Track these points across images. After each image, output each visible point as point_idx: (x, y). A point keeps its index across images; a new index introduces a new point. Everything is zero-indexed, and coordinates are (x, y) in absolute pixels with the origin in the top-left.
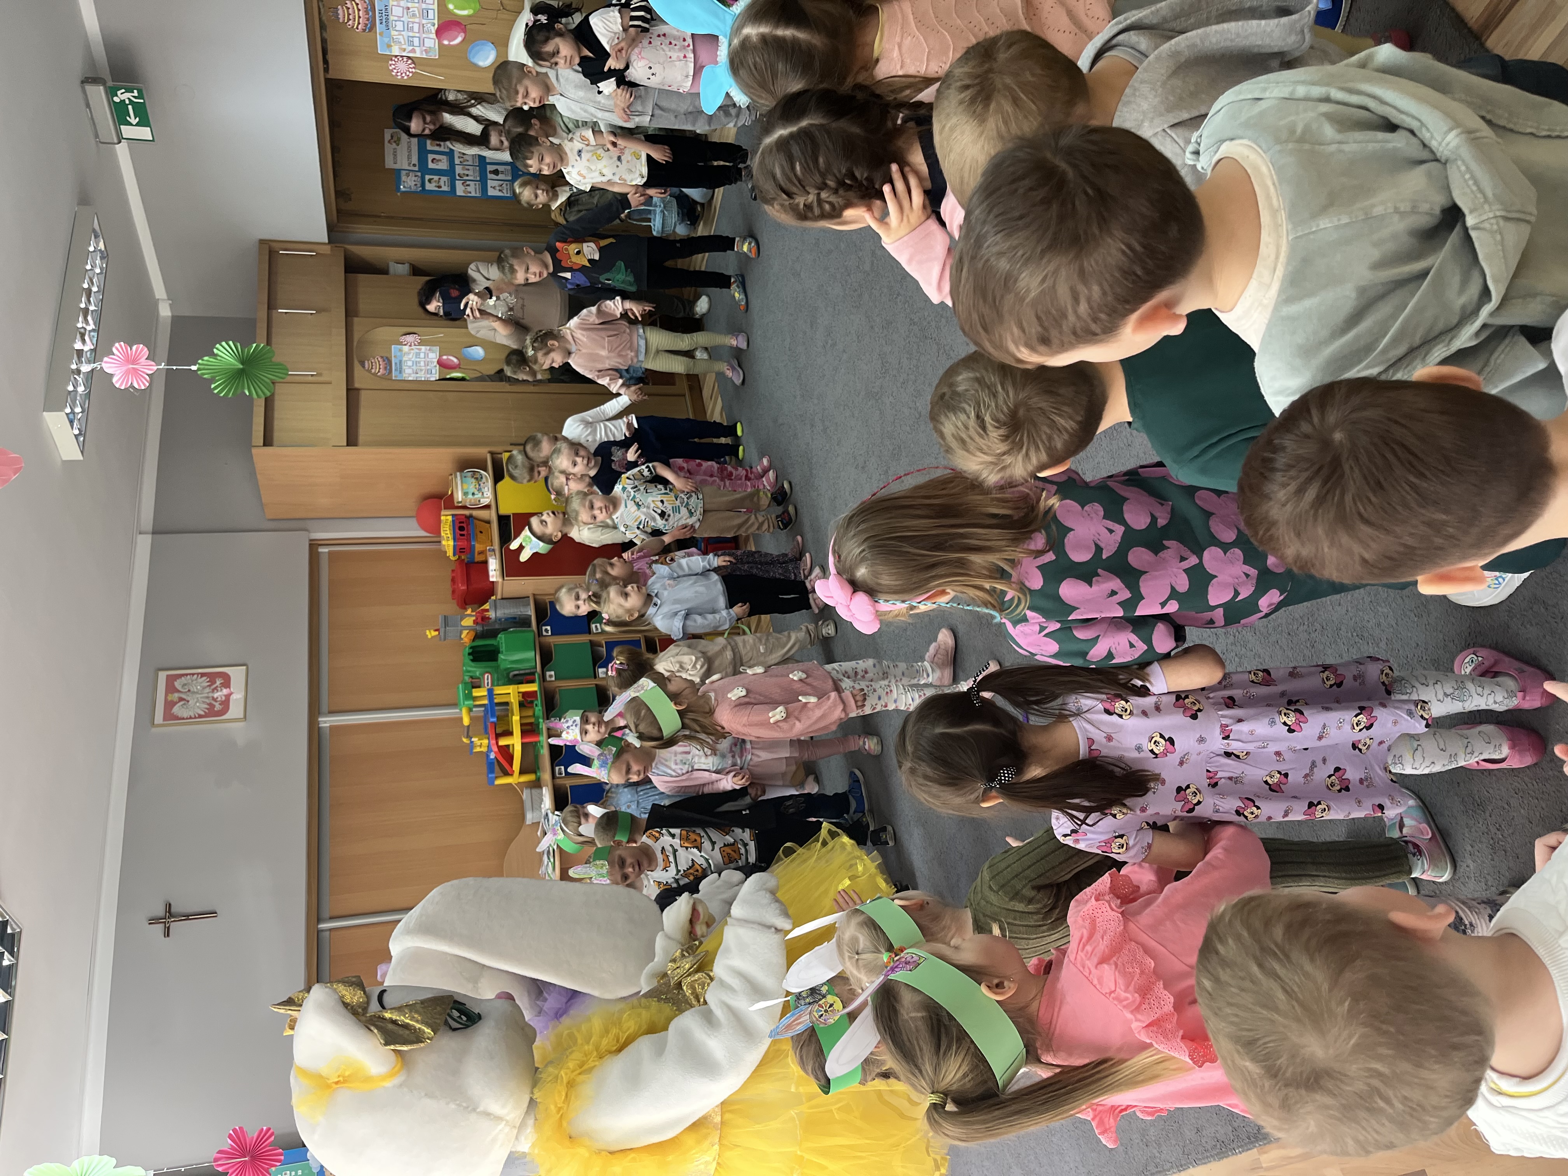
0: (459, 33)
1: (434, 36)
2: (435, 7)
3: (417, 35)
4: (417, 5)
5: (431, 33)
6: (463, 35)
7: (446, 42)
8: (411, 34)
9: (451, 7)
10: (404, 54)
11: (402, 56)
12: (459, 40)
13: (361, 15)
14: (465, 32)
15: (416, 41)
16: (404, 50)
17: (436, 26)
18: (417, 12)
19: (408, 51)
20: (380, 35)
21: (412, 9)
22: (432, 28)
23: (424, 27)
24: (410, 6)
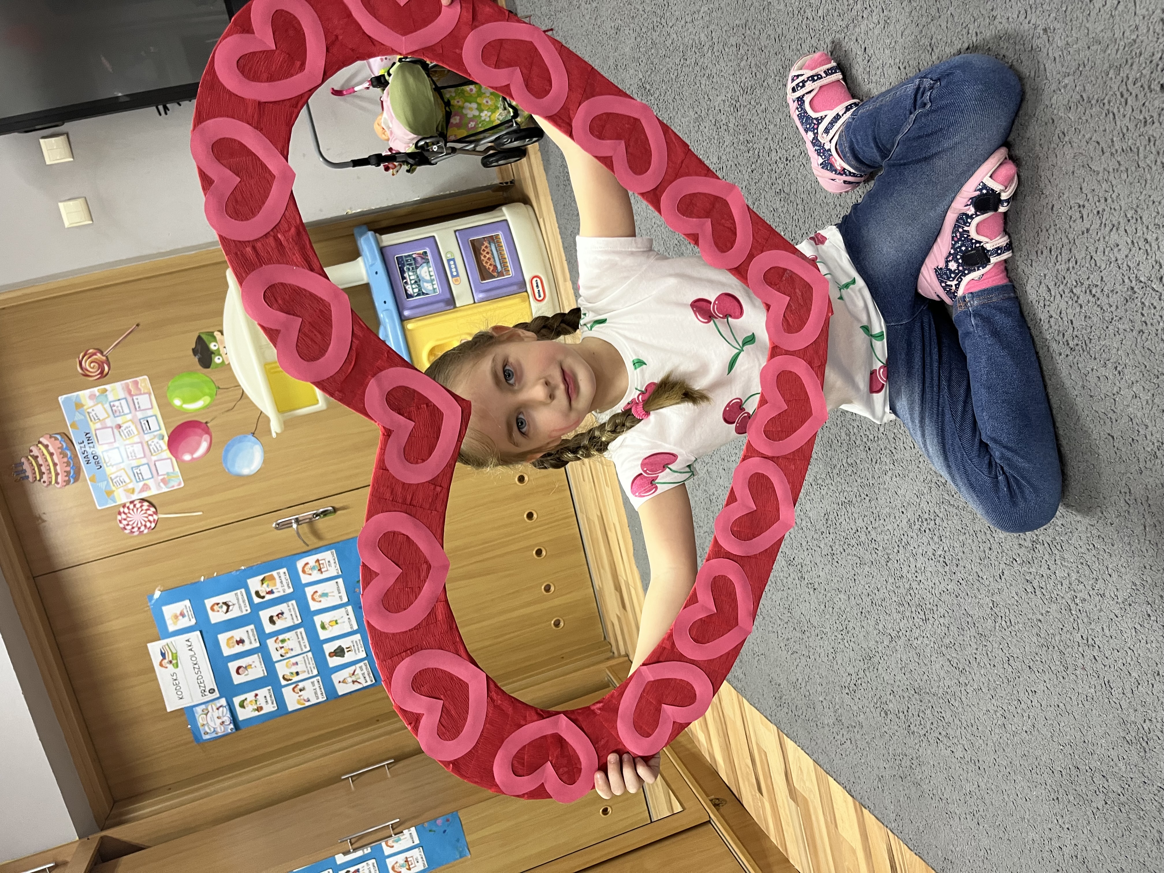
0: (202, 437)
1: (167, 454)
2: (156, 411)
3: (144, 461)
4: (129, 417)
5: (162, 451)
6: (206, 437)
7: (187, 457)
8: (135, 463)
9: (177, 402)
10: (134, 497)
11: (131, 502)
12: (204, 446)
13: (56, 461)
14: (208, 432)
15: (145, 470)
16: (133, 491)
17: (166, 438)
18: (133, 427)
19: (137, 490)
20: (90, 481)
21: (124, 426)
22: (161, 442)
23: (148, 445)
24: (120, 422)
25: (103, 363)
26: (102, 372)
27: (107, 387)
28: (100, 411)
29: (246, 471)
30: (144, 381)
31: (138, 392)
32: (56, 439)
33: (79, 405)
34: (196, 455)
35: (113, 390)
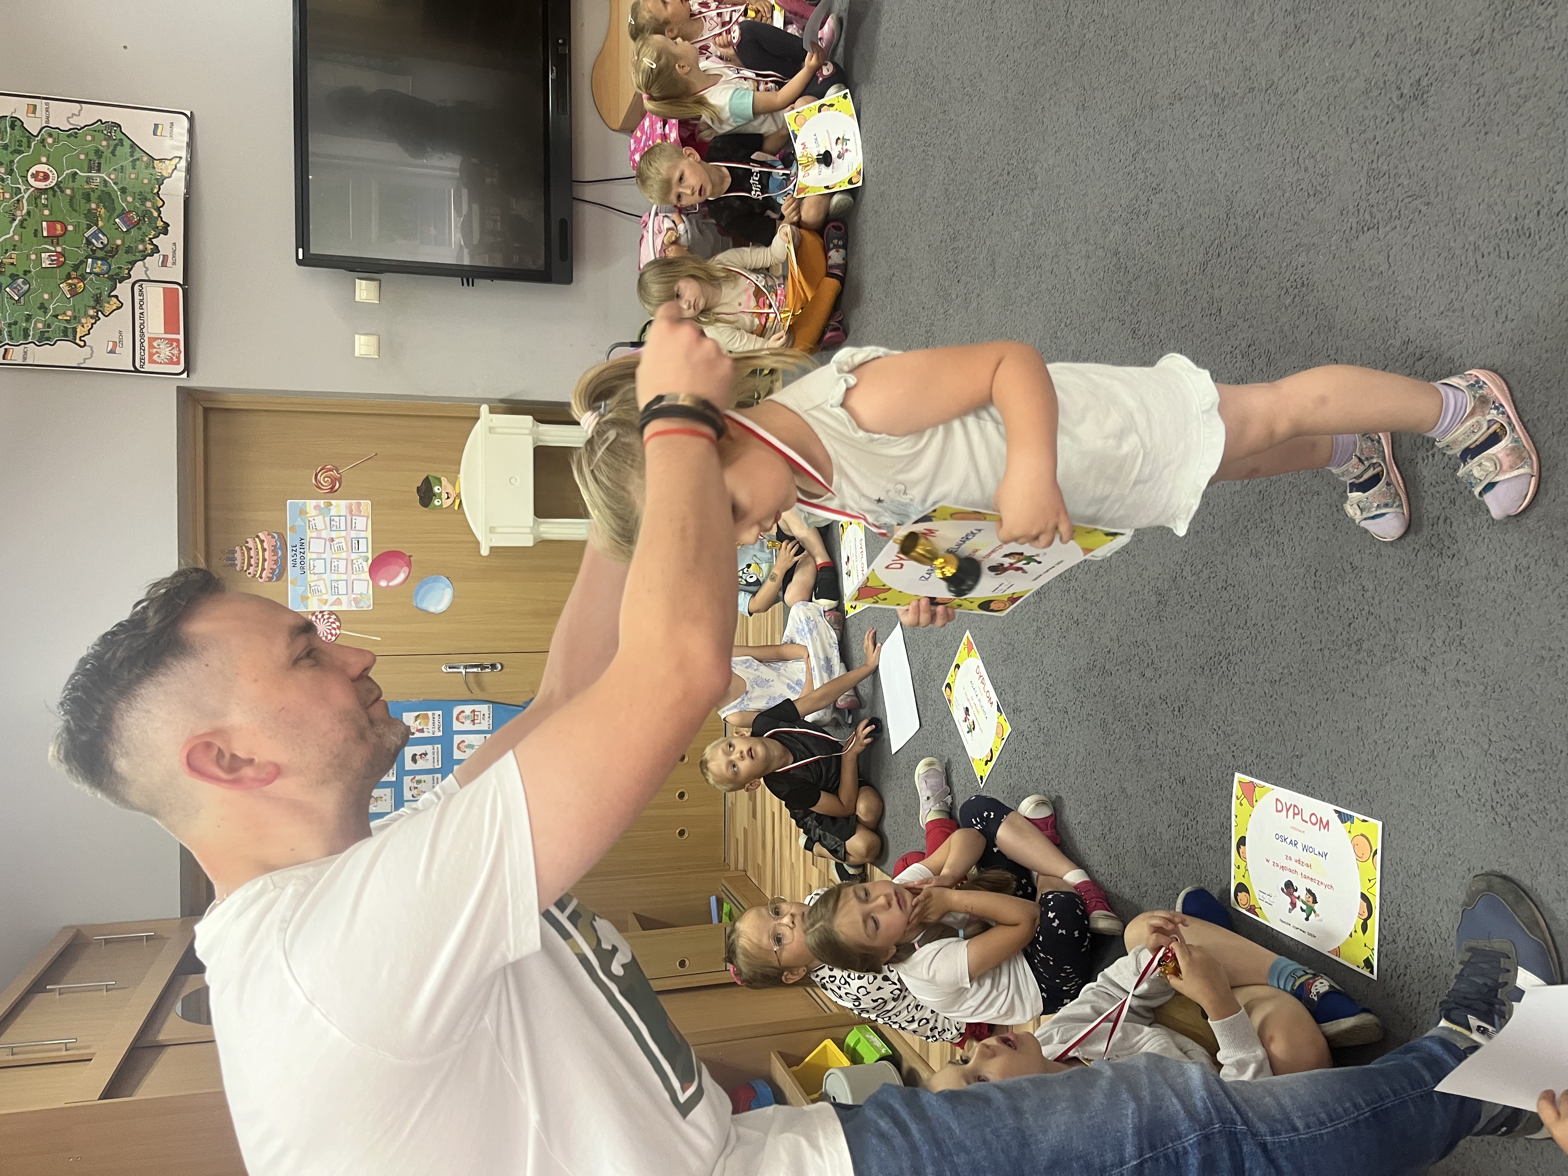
0: (401, 568)
1: (366, 576)
2: (369, 534)
3: (344, 577)
4: (343, 534)
5: (363, 572)
6: (406, 569)
7: (383, 583)
8: (335, 577)
11: (321, 612)
12: (402, 577)
13: (267, 557)
14: (409, 564)
15: (342, 587)
16: (326, 602)
17: (370, 561)
18: (344, 544)
19: (329, 603)
20: (291, 583)
21: (336, 541)
22: (364, 564)
23: (352, 564)
24: (334, 537)
25: (336, 479)
26: (332, 488)
27: (332, 501)
28: (319, 522)
29: (432, 609)
30: (366, 505)
31: (357, 513)
32: (273, 537)
33: (303, 512)
34: (391, 584)
35: (337, 506)
